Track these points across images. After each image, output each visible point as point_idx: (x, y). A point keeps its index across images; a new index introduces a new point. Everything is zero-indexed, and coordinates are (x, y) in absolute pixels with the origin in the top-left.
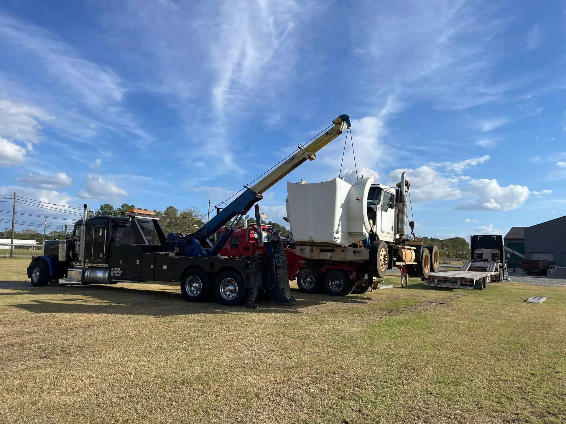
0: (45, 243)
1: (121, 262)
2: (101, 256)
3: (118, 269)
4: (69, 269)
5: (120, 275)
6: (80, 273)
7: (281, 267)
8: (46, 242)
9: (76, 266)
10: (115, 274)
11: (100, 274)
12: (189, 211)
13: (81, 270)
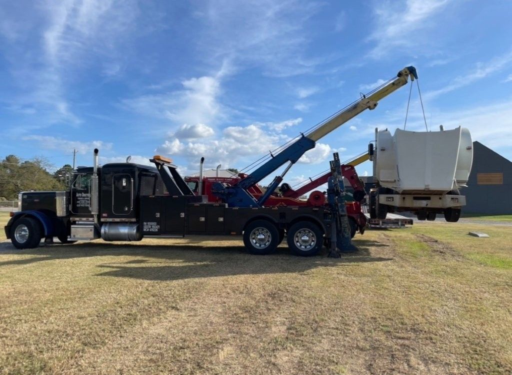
0: (23, 196)
1: (158, 215)
2: (126, 209)
3: (155, 223)
4: (72, 226)
5: (157, 230)
6: (91, 230)
7: (345, 216)
8: (24, 194)
9: (80, 222)
10: (149, 229)
11: (124, 230)
12: (35, 160)
13: (93, 226)
